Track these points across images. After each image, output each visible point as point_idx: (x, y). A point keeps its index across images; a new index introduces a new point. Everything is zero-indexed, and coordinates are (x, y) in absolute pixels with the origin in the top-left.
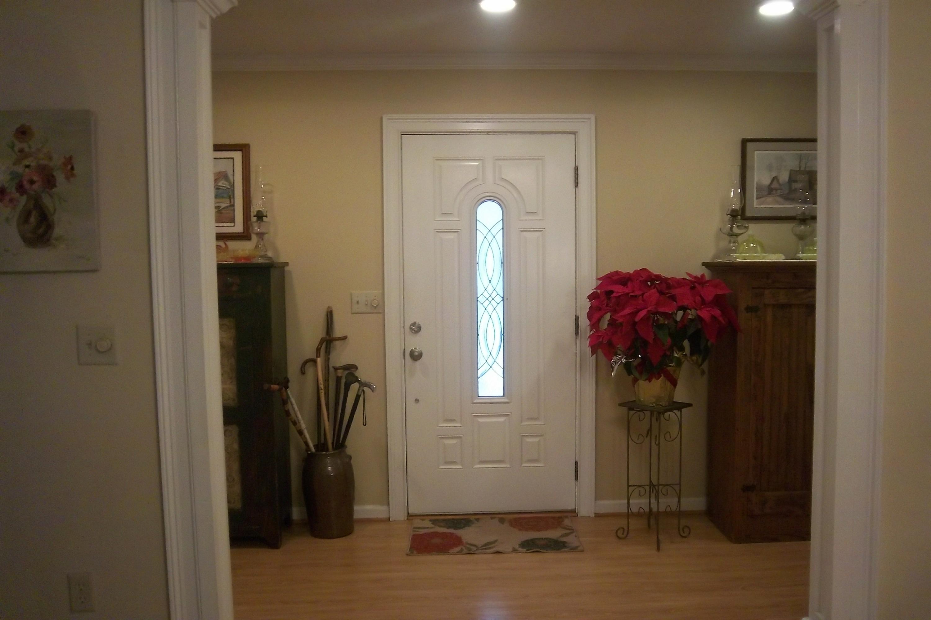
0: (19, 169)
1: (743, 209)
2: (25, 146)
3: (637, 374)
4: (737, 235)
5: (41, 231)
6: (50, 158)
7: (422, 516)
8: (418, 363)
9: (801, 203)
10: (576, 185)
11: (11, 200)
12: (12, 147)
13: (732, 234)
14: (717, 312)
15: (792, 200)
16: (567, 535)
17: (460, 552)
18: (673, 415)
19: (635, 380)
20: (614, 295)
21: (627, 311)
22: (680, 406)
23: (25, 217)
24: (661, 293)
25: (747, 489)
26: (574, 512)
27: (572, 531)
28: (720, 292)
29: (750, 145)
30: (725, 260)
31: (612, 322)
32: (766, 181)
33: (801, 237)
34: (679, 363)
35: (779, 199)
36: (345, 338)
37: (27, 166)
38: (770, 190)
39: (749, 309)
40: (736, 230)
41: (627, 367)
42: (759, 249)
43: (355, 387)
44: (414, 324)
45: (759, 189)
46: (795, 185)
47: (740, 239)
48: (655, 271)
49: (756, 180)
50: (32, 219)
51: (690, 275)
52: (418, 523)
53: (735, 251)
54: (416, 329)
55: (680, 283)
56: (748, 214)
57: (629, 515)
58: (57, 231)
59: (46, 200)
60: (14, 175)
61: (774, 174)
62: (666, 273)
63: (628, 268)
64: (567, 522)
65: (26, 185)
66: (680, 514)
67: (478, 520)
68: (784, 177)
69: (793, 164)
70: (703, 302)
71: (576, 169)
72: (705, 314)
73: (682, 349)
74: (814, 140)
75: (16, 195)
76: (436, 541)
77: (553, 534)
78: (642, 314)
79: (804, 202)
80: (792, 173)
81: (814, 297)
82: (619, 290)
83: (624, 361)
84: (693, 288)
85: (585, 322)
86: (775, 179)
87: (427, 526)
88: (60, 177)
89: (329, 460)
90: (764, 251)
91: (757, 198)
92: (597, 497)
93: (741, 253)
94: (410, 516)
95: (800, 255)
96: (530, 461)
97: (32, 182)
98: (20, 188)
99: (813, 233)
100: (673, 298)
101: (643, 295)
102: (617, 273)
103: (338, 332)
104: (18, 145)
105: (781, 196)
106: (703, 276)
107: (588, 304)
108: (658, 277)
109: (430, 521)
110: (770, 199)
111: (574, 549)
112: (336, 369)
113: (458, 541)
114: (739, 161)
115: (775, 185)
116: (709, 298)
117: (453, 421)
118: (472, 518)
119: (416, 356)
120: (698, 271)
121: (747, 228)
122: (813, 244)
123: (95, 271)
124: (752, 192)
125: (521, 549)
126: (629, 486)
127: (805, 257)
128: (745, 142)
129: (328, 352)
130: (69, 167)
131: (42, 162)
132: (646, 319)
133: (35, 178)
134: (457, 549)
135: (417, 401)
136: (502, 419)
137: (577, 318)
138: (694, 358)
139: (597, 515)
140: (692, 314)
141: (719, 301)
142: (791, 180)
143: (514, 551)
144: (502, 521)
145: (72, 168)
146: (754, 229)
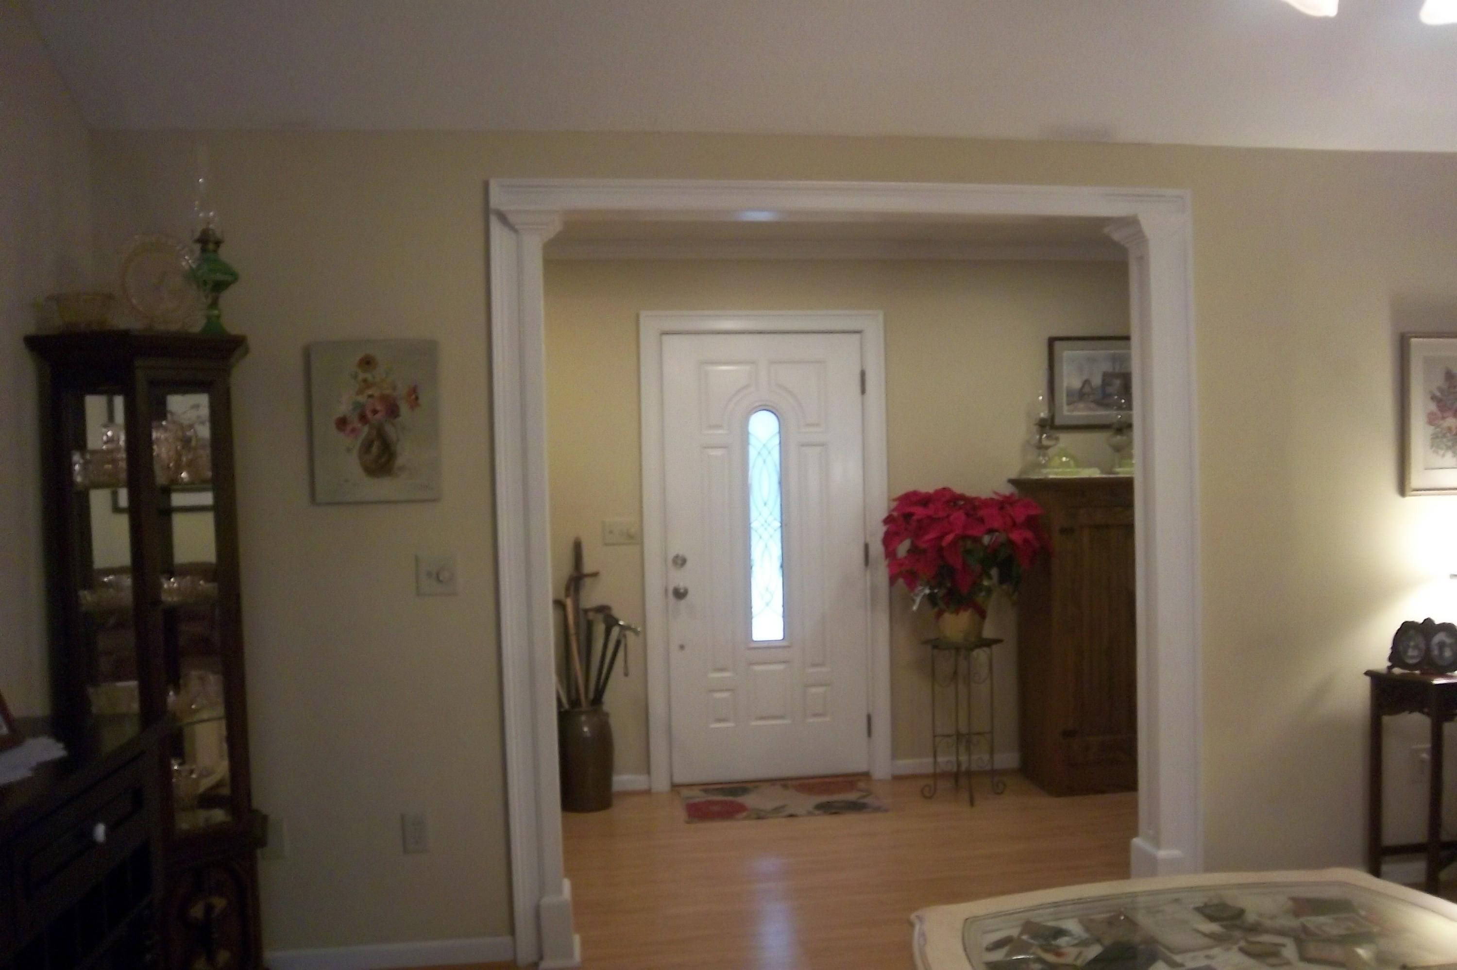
0: (362, 399)
1: (1052, 417)
2: (368, 376)
3: (942, 605)
4: (1047, 448)
5: (383, 460)
6: (394, 388)
7: (690, 785)
8: (683, 602)
9: (1117, 409)
10: (863, 391)
11: (353, 430)
12: (355, 377)
13: (1041, 448)
14: (1029, 535)
15: (1107, 406)
16: (864, 797)
17: (746, 818)
18: (981, 655)
19: (940, 614)
20: (915, 518)
21: (931, 535)
22: (989, 643)
23: (367, 447)
24: (967, 515)
25: (1068, 734)
26: (866, 775)
27: (869, 793)
28: (1033, 512)
29: (1058, 345)
30: (1035, 476)
31: (913, 551)
32: (1076, 384)
33: (1118, 449)
34: (989, 591)
35: (1093, 405)
36: (595, 575)
37: (371, 396)
38: (1080, 396)
39: (1063, 531)
40: (1045, 442)
41: (931, 599)
42: (1072, 463)
43: (615, 631)
44: (677, 557)
45: (1070, 393)
46: (1110, 390)
47: (1051, 452)
48: (958, 489)
49: (1065, 384)
50: (375, 450)
51: (996, 493)
52: (685, 792)
53: (1045, 466)
54: (680, 561)
55: (987, 503)
56: (1058, 421)
57: (935, 776)
58: (400, 461)
59: (389, 430)
60: (358, 406)
61: (1085, 378)
62: (971, 491)
63: (927, 487)
64: (861, 785)
65: (369, 415)
66: (993, 773)
67: (756, 787)
68: (1097, 381)
69: (1107, 367)
70: (1014, 525)
71: (863, 374)
72: (1016, 536)
73: (990, 577)
74: (1127, 338)
75: (357, 425)
76: (716, 808)
77: (852, 796)
78: (950, 537)
79: (1120, 407)
80: (1106, 375)
81: (1132, 516)
82: (919, 512)
83: (927, 591)
84: (1002, 508)
85: (877, 548)
86: (1086, 382)
87: (699, 796)
88: (404, 408)
89: (583, 718)
90: (1079, 464)
91: (1069, 404)
92: (894, 756)
93: (1054, 468)
94: (675, 787)
95: (1118, 470)
96: (815, 715)
97: (375, 412)
98: (363, 418)
99: (1130, 444)
100: (982, 520)
101: (948, 516)
102: (915, 493)
103: (588, 567)
104: (362, 376)
105: (1094, 401)
106: (1012, 495)
107: (881, 530)
108: (962, 497)
109: (701, 790)
110: (1081, 405)
111: (878, 809)
112: (586, 611)
113: (741, 808)
114: (1045, 364)
115: (1087, 389)
116: (1021, 519)
117: (722, 670)
118: (749, 786)
119: (680, 594)
120: (1007, 490)
121: (1057, 439)
122: (1131, 456)
123: (435, 500)
124: (1062, 397)
125: (817, 812)
126: (935, 736)
127: (1122, 472)
128: (1052, 342)
129: (577, 590)
130: (413, 397)
131: (387, 392)
132: (954, 543)
133: (379, 408)
134: (745, 814)
135: (682, 647)
136: (781, 667)
137: (866, 547)
138: (1004, 587)
139: (897, 778)
140: (1001, 537)
141: (1031, 522)
142: (1105, 383)
143: (810, 814)
144: (785, 787)
145: (417, 398)
146: (1066, 440)
